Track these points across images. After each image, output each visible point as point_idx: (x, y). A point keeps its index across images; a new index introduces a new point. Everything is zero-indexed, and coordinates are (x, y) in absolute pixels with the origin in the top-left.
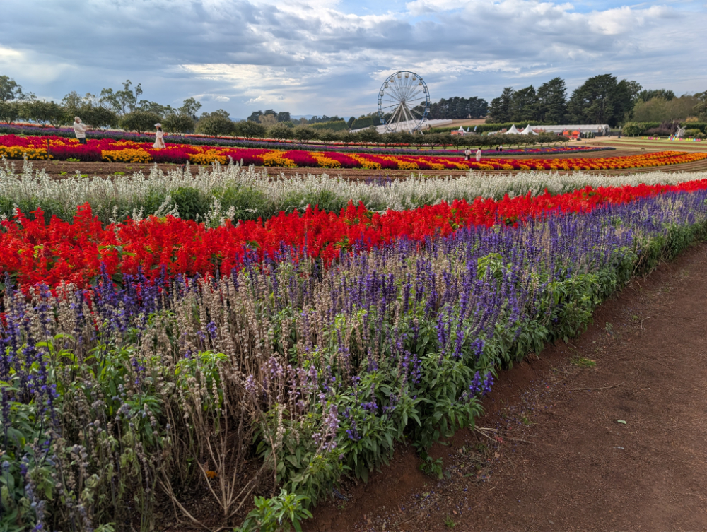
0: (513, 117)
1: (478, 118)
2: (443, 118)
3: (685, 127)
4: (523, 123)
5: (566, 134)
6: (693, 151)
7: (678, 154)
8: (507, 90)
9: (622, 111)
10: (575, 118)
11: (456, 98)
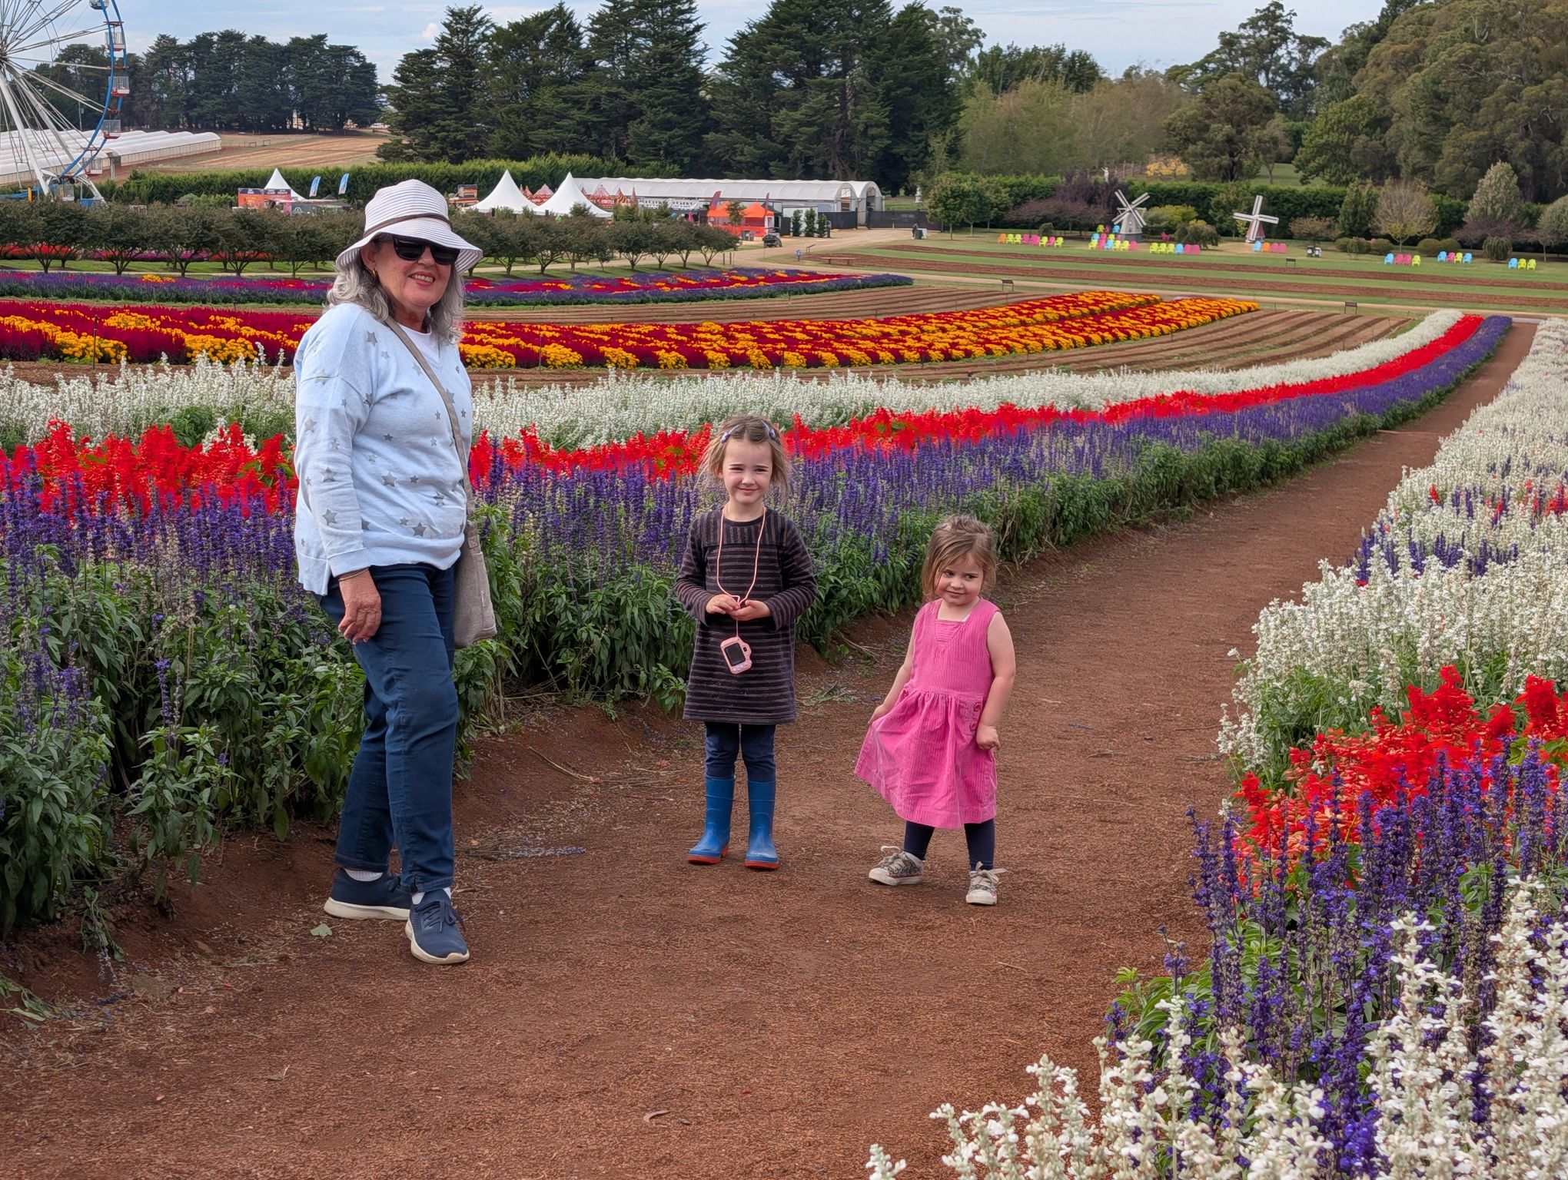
0: (496, 139)
1: (338, 131)
2: (173, 127)
3: (1145, 197)
4: (543, 162)
5: (719, 217)
6: (1176, 293)
7: (1126, 301)
8: (462, 21)
9: (920, 127)
10: (748, 152)
11: (229, 37)
